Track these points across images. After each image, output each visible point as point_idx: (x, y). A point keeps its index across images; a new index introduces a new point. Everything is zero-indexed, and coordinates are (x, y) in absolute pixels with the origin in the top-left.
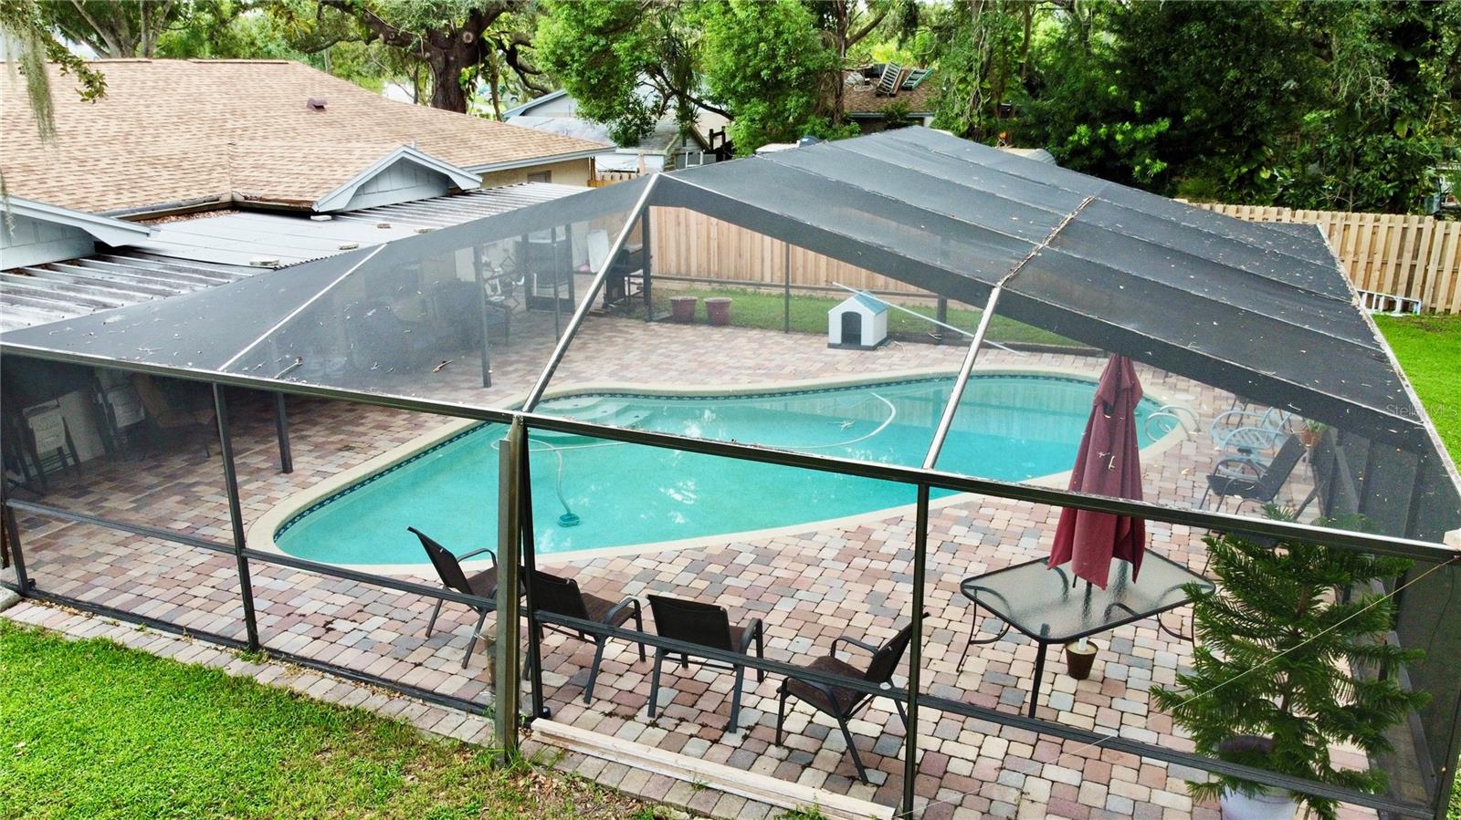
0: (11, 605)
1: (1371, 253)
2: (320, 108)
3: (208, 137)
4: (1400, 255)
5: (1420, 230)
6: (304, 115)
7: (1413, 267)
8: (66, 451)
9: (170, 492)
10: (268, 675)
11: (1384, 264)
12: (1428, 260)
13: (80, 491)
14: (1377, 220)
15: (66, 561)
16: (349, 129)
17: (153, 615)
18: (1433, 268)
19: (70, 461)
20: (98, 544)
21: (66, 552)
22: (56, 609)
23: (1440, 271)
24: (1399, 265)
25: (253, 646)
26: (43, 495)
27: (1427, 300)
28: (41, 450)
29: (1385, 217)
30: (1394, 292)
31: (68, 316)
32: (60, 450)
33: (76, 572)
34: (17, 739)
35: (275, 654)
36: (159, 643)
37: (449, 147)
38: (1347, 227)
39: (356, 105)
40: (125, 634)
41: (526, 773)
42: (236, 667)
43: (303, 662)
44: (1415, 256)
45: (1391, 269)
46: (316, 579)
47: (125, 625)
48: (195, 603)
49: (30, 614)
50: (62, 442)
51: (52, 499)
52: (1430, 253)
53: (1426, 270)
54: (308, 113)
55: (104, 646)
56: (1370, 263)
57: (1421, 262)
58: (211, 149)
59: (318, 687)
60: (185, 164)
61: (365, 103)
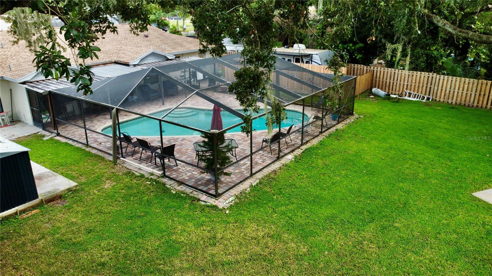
0: (55, 136)
1: (419, 83)
2: (147, 36)
3: (116, 45)
4: (427, 84)
5: (432, 77)
6: (142, 38)
7: (430, 88)
8: (73, 112)
9: (89, 121)
10: (88, 149)
11: (423, 86)
12: (435, 86)
13: (73, 120)
14: (421, 74)
15: (66, 131)
16: (152, 42)
17: (75, 140)
18: (436, 88)
19: (74, 114)
20: (72, 129)
21: (67, 129)
22: (62, 138)
23: (438, 89)
24: (427, 87)
25: (87, 145)
26: (68, 120)
27: (434, 97)
28: (68, 111)
29: (423, 73)
30: (425, 95)
31: (68, 87)
32: (72, 111)
33: (67, 132)
34: (49, 154)
35: (90, 147)
36: (75, 144)
37: (176, 47)
38: (413, 75)
39: (157, 35)
40: (70, 142)
41: (117, 165)
42: (84, 147)
43: (94, 148)
44: (431, 85)
45: (424, 88)
46: (104, 136)
47: (71, 141)
48: (83, 138)
49: (58, 138)
50: (72, 110)
51: (68, 121)
52: (435, 84)
53: (434, 89)
54: (144, 38)
55: (66, 143)
56: (419, 86)
57: (433, 87)
58: (116, 48)
59: (94, 151)
60: (108, 53)
61: (160, 34)
